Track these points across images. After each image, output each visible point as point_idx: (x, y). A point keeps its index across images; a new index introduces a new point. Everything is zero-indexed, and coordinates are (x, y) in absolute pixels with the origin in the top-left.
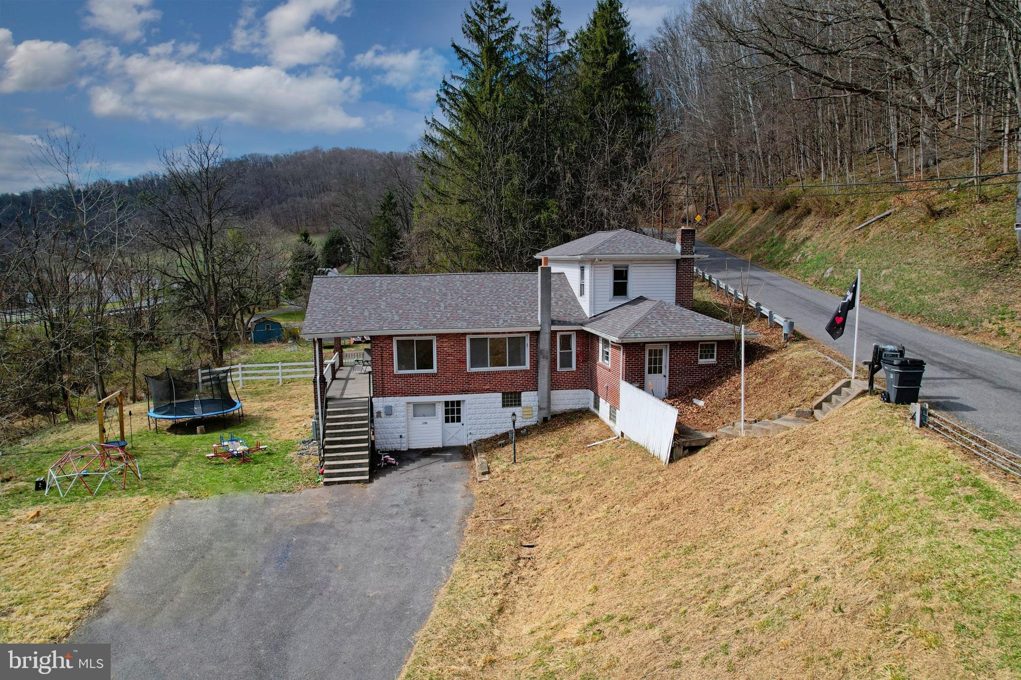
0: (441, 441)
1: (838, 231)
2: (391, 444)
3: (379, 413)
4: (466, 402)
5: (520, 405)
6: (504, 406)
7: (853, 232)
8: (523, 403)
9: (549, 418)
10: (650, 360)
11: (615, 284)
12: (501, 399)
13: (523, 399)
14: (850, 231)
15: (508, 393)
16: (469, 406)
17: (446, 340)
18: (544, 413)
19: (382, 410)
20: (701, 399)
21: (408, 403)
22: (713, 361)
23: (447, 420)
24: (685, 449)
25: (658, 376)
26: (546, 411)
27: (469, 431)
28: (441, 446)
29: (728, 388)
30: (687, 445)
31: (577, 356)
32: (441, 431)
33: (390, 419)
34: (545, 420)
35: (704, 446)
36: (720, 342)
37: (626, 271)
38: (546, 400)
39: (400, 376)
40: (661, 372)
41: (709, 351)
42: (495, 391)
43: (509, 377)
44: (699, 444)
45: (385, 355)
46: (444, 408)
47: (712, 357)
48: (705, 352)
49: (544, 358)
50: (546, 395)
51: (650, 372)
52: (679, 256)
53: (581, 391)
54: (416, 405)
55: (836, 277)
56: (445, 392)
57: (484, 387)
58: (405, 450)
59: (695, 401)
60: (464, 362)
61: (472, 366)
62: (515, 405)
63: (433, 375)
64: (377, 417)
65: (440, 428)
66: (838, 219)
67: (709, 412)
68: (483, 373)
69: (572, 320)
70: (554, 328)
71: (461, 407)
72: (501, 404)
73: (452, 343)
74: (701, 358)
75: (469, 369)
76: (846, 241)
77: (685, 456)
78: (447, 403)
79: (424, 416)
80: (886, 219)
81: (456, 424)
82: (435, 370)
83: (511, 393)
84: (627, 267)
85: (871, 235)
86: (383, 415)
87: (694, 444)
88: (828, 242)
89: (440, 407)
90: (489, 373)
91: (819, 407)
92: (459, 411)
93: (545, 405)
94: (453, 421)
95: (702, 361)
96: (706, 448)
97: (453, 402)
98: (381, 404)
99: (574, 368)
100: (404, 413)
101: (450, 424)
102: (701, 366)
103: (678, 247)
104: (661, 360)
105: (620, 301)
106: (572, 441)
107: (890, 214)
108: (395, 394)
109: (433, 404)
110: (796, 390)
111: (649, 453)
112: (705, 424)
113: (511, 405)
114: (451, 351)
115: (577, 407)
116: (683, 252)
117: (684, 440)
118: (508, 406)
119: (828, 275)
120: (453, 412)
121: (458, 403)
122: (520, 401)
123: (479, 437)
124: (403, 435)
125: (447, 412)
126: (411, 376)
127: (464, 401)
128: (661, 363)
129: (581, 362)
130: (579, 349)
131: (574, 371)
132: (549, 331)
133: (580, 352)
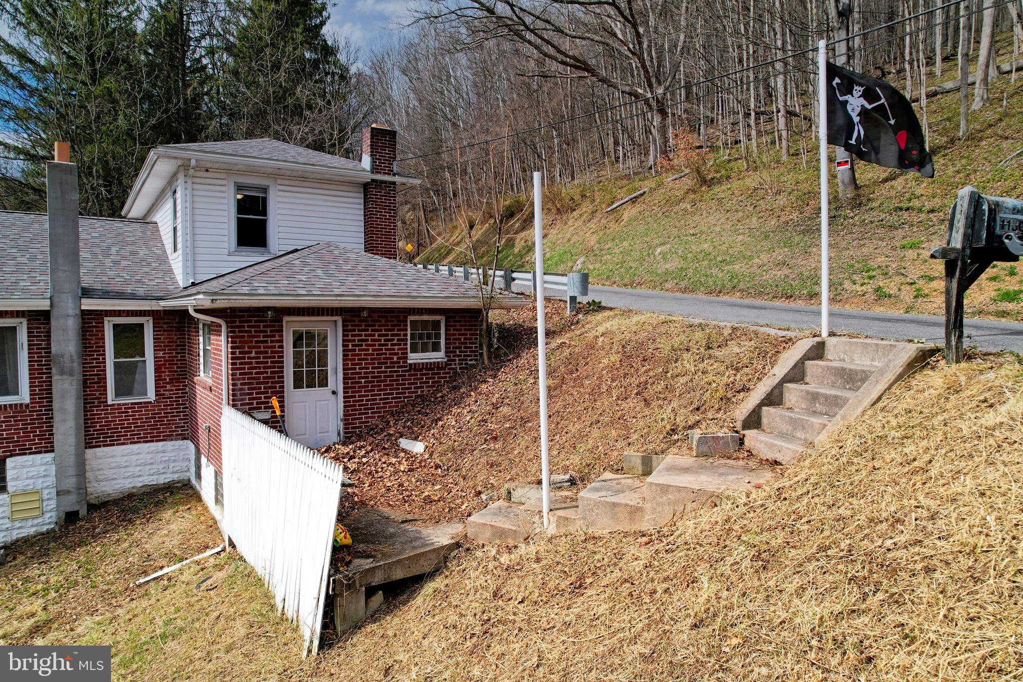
1: (579, 223)
5: (3, 488)
7: (600, 221)
8: (12, 485)
9: (83, 512)
10: (297, 355)
11: (239, 221)
13: (10, 473)
14: (595, 221)
18: (71, 503)
20: (416, 439)
22: (439, 356)
24: (370, 592)
25: (317, 392)
26: (73, 498)
29: (474, 408)
30: (378, 579)
31: (157, 369)
34: (71, 517)
35: (431, 575)
36: (452, 315)
37: (265, 200)
38: (72, 471)
40: (324, 383)
41: (429, 337)
44: (415, 571)
47: (436, 348)
48: (421, 337)
49: (62, 373)
50: (71, 460)
51: (298, 385)
52: (369, 177)
53: (169, 445)
55: (591, 267)
59: (404, 443)
66: (575, 213)
67: (437, 467)
69: (141, 291)
70: (88, 304)
74: (414, 350)
76: (591, 231)
77: (374, 617)
80: (641, 199)
84: (265, 190)
85: (626, 217)
87: (399, 574)
88: (568, 236)
91: (754, 421)
93: (70, 483)
95: (414, 358)
96: (439, 583)
99: (151, 396)
102: (415, 367)
103: (366, 162)
104: (323, 354)
105: (251, 256)
106: (108, 570)
107: (644, 193)
110: (660, 387)
111: (273, 607)
112: (428, 500)
115: (162, 480)
116: (375, 169)
117: (366, 564)
119: (579, 267)
122: (2, 478)
128: (323, 362)
129: (168, 383)
130: (161, 354)
131: (150, 402)
132: (78, 312)
133: (165, 361)
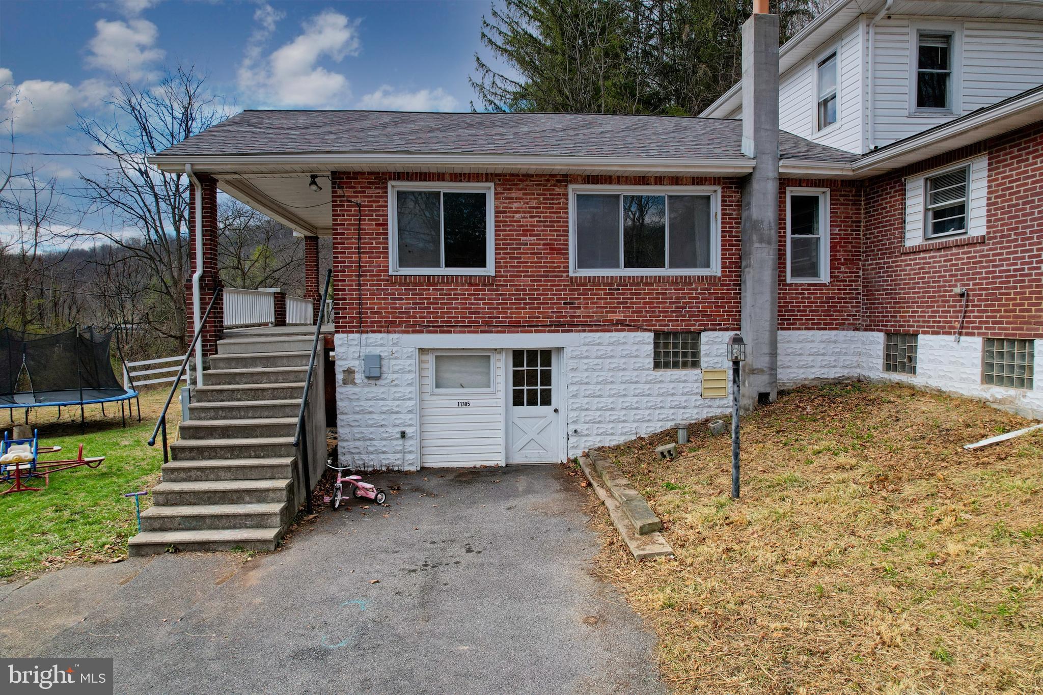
0: (502, 449)
2: (378, 452)
3: (349, 372)
4: (567, 353)
5: (695, 364)
6: (657, 365)
8: (704, 361)
9: (773, 397)
11: (921, 77)
12: (651, 347)
13: (703, 349)
15: (667, 334)
16: (572, 363)
17: (519, 194)
18: (753, 386)
19: (356, 365)
21: (422, 351)
23: (518, 400)
26: (765, 378)
27: (572, 427)
28: (502, 463)
31: (833, 248)
32: (502, 426)
33: (375, 390)
34: (763, 398)
37: (948, 50)
38: (766, 349)
39: (404, 281)
42: (637, 328)
43: (672, 292)
45: (369, 225)
46: (511, 369)
49: (761, 241)
53: (841, 335)
54: (443, 357)
56: (515, 326)
57: (611, 316)
58: (413, 469)
60: (562, 251)
61: (581, 264)
62: (685, 365)
63: (486, 281)
64: (345, 382)
65: (502, 418)
68: (609, 282)
69: (824, 156)
70: (784, 167)
71: (554, 369)
72: (650, 362)
73: (534, 203)
75: (575, 272)
78: (518, 355)
79: (462, 386)
81: (539, 409)
82: (490, 269)
83: (675, 334)
84: (949, 37)
86: (359, 377)
89: (501, 364)
90: (622, 282)
92: (547, 378)
93: (764, 362)
94: (532, 402)
97: (532, 354)
98: (353, 351)
99: (824, 276)
100: (411, 376)
101: (526, 410)
105: (931, 118)
108: (389, 326)
109: (484, 357)
113: (675, 365)
114: (528, 221)
115: (832, 374)
118: (666, 365)
120: (532, 381)
121: (546, 355)
122: (696, 354)
123: (596, 441)
124: (409, 431)
125: (518, 378)
126: (430, 281)
127: (560, 350)
129: (842, 264)
130: (837, 231)
131: (825, 285)
132: (776, 175)
133: (841, 239)
